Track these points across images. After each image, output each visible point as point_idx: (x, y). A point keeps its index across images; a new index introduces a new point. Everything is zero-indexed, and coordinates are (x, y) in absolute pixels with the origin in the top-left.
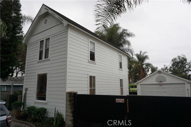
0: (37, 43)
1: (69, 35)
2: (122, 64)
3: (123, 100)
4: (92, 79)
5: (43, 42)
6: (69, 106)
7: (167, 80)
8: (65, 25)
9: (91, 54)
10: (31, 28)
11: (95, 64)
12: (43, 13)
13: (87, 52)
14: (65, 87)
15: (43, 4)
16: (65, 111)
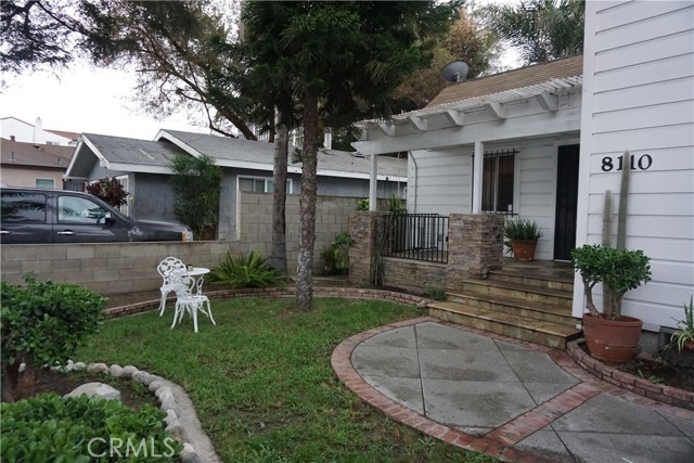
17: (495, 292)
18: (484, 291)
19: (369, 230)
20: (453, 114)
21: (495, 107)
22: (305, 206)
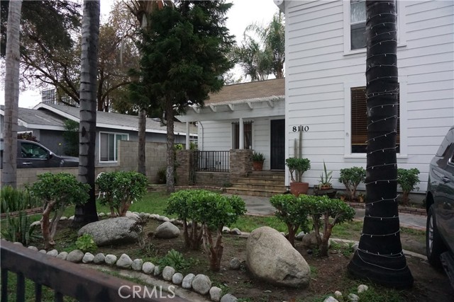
17: (252, 181)
18: (248, 181)
19: (188, 159)
20: (230, 106)
21: (249, 104)
22: (170, 146)
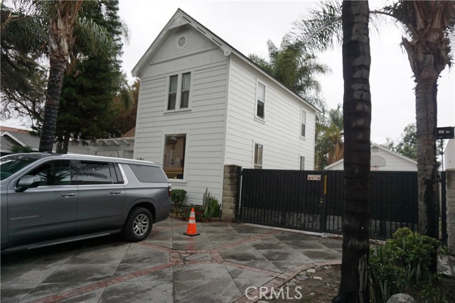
0: (164, 79)
1: (231, 72)
2: (306, 129)
3: (319, 176)
4: (258, 150)
5: (175, 78)
6: (230, 186)
7: (387, 164)
8: (226, 55)
9: (259, 106)
10: (150, 51)
11: (263, 123)
12: (179, 25)
13: (253, 101)
14: (222, 158)
15: (179, 9)
16: (221, 194)
